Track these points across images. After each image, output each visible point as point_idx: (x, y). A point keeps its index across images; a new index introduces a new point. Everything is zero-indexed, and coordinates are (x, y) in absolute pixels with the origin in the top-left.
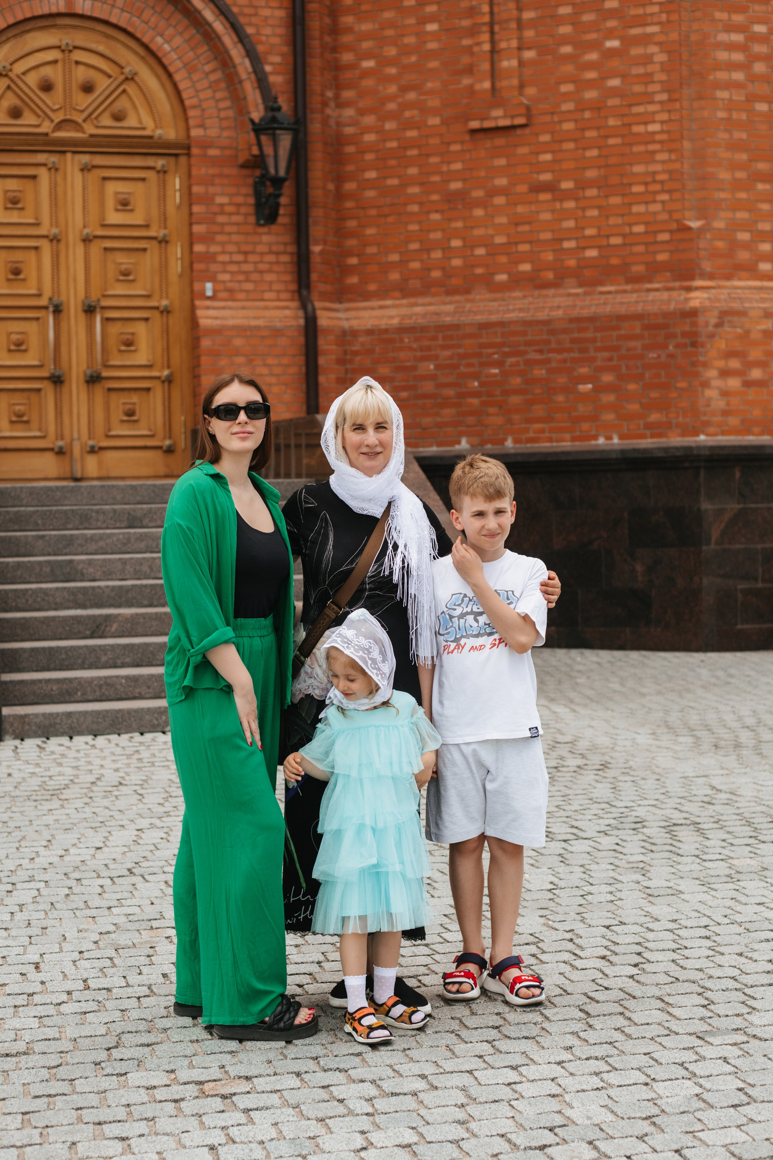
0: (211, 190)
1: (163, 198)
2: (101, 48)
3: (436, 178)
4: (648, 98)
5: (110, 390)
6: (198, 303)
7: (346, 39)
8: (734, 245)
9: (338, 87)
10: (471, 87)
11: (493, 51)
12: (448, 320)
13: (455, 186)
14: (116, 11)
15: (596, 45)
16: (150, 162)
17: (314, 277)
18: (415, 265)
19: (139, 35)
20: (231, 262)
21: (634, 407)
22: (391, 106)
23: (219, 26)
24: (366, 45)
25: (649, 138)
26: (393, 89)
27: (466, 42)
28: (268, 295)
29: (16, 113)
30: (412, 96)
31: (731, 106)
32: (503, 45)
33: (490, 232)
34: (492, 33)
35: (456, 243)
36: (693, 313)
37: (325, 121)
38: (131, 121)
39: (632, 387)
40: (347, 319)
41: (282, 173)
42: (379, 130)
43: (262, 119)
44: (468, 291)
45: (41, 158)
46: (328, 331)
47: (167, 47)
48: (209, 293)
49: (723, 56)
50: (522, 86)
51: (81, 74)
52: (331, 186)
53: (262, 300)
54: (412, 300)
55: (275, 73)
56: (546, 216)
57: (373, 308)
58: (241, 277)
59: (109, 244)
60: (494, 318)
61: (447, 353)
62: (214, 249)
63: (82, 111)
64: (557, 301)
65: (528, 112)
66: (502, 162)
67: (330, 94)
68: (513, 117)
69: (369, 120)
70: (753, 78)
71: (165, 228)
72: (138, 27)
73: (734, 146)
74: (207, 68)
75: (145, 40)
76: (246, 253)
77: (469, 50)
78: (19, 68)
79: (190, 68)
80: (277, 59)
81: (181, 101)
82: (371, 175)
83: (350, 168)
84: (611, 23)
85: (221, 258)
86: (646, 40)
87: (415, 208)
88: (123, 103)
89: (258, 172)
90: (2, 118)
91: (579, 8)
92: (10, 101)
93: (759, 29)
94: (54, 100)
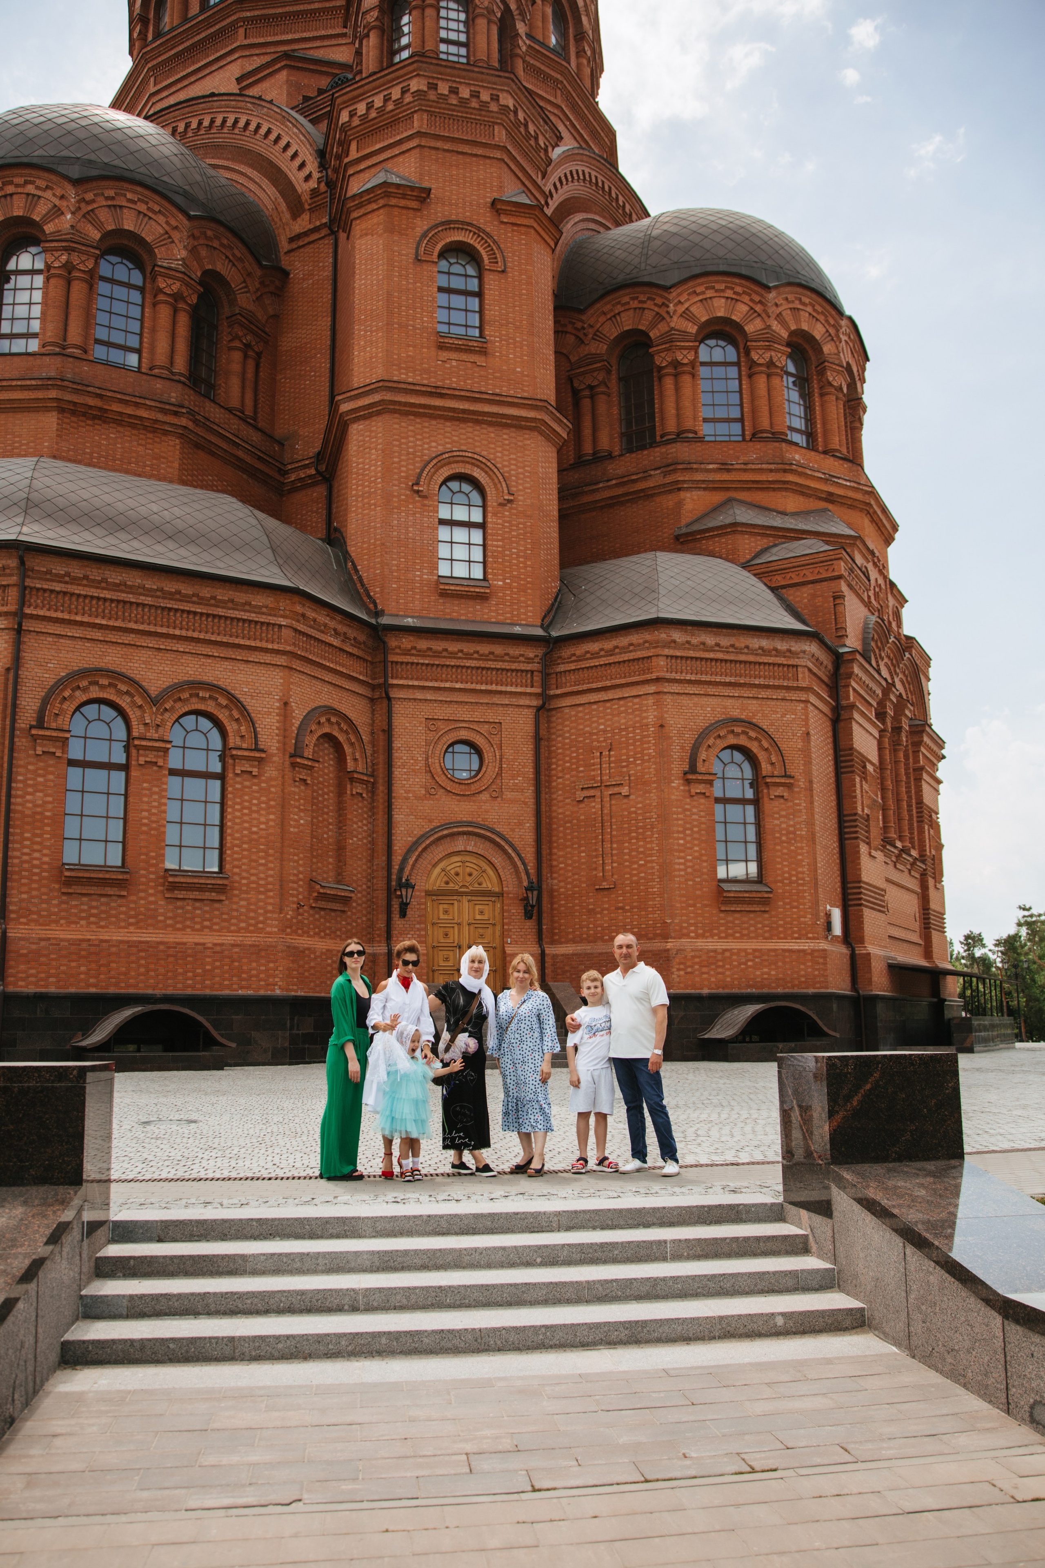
0: (510, 908)
1: (494, 910)
2: (474, 862)
3: (584, 904)
4: (653, 880)
6: (506, 945)
7: (554, 857)
8: (682, 928)
9: (552, 873)
10: (596, 875)
11: (603, 863)
13: (591, 907)
14: (480, 850)
15: (636, 863)
16: (490, 898)
17: (543, 936)
18: (577, 933)
19: (486, 857)
20: (516, 932)
22: (569, 880)
23: (513, 855)
24: (561, 859)
25: (653, 893)
26: (570, 874)
27: (594, 860)
28: (528, 943)
30: (576, 877)
31: (680, 883)
32: (606, 861)
33: (602, 922)
34: (602, 857)
35: (591, 925)
36: (668, 950)
37: (548, 885)
38: (484, 885)
40: (555, 951)
41: (533, 904)
42: (565, 888)
43: (527, 885)
44: (595, 942)
45: (455, 897)
46: (549, 955)
47: (496, 862)
48: (510, 942)
49: (677, 867)
50: (612, 875)
51: (468, 870)
52: (549, 907)
54: (577, 944)
55: (531, 869)
56: (621, 917)
57: (563, 947)
58: (520, 936)
59: (477, 925)
62: (510, 927)
63: (468, 882)
65: (615, 884)
66: (606, 899)
67: (549, 876)
68: (609, 885)
69: (562, 884)
70: (687, 874)
71: (494, 920)
72: (486, 855)
73: (680, 896)
74: (509, 869)
75: (489, 858)
76: (521, 929)
77: (595, 862)
78: (449, 868)
79: (504, 868)
80: (531, 865)
81: (500, 879)
82: (563, 902)
83: (556, 900)
84: (641, 856)
85: (513, 930)
86: (652, 862)
87: (577, 914)
89: (525, 903)
90: (443, 885)
91: (631, 850)
92: (445, 879)
93: (689, 858)
94: (459, 878)
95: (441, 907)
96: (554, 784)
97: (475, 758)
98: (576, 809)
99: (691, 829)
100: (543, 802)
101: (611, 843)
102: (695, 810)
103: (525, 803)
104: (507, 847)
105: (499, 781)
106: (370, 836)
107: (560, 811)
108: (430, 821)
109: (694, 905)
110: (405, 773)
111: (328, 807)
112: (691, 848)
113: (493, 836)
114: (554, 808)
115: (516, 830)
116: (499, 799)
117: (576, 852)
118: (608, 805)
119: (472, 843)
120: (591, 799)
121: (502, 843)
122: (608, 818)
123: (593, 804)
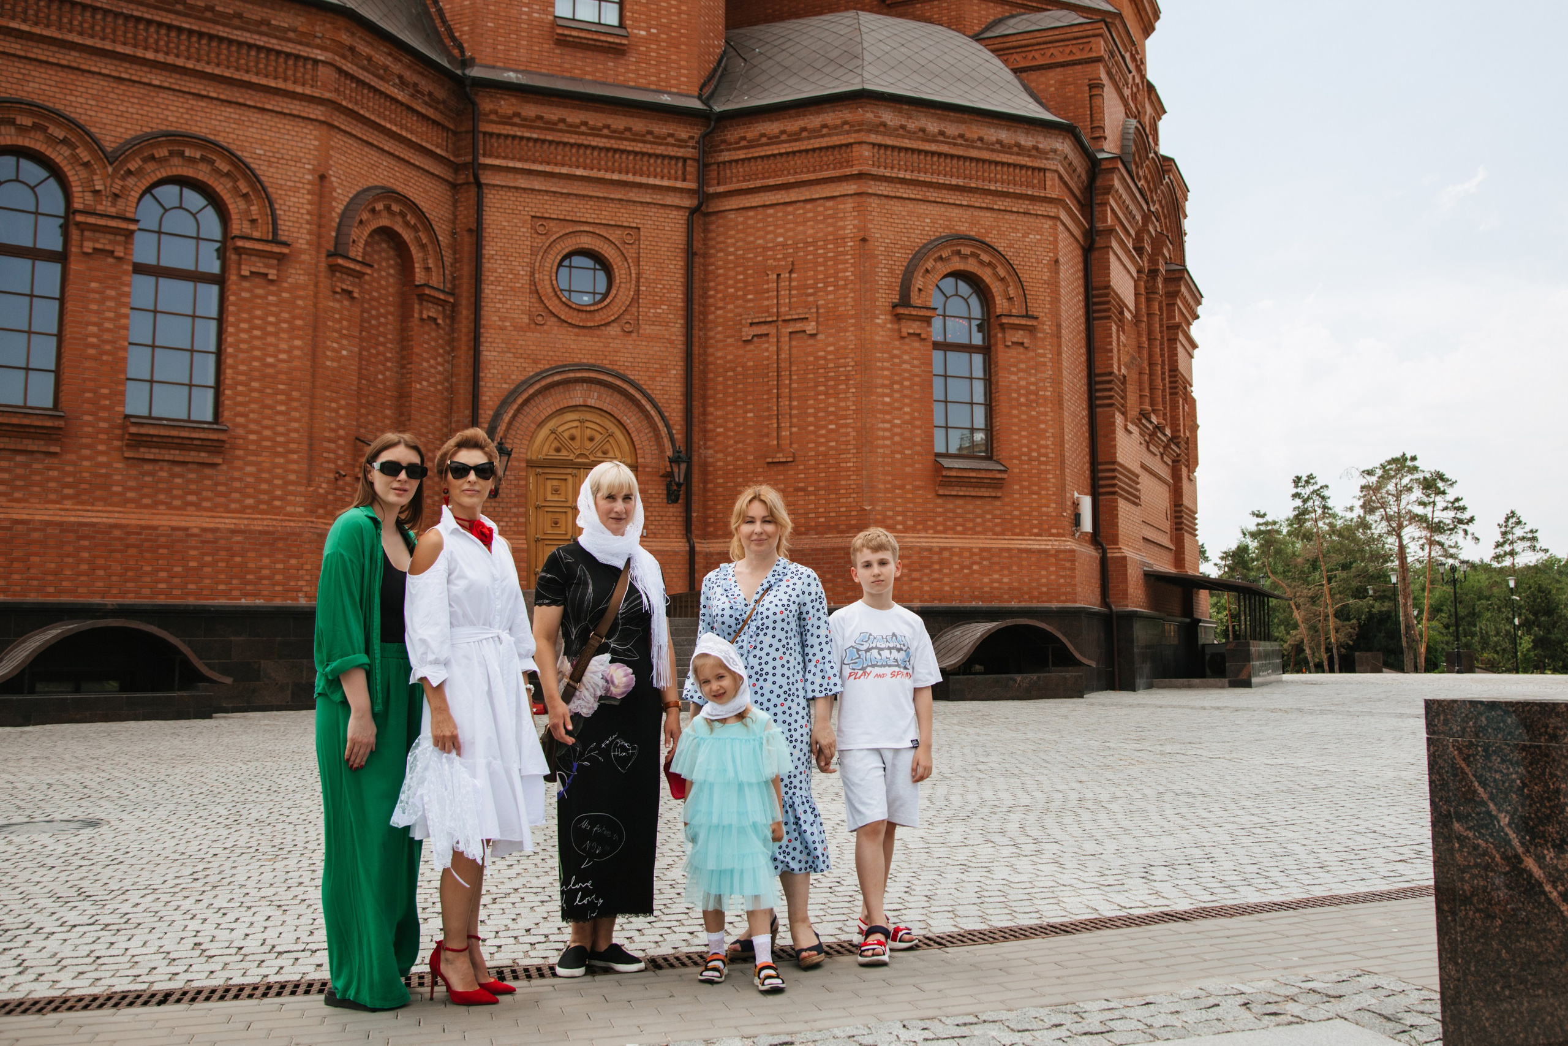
0: (647, 487)
2: (598, 421)
4: (847, 451)
7: (710, 418)
8: (886, 518)
9: (706, 440)
10: (768, 443)
11: (778, 427)
14: (606, 405)
15: (825, 427)
17: (693, 528)
19: (615, 415)
20: (656, 520)
21: (840, 589)
22: (731, 450)
23: (653, 412)
24: (719, 421)
25: (848, 469)
26: (731, 442)
27: (766, 422)
28: (672, 535)
29: (558, 450)
30: (740, 445)
31: (884, 456)
32: (783, 425)
34: (778, 419)
37: (699, 456)
39: (839, 580)
40: (708, 547)
41: (681, 481)
42: (725, 461)
43: (672, 456)
45: (569, 471)
46: (700, 553)
47: (628, 422)
49: (881, 433)
50: (791, 444)
51: (588, 433)
52: (702, 486)
53: (670, 538)
55: (677, 434)
56: (801, 502)
57: (720, 542)
58: (660, 527)
63: (589, 450)
64: (806, 541)
65: (794, 457)
66: (782, 477)
67: (702, 444)
68: (786, 457)
69: (720, 456)
70: (894, 443)
72: (615, 412)
73: (885, 473)
74: (647, 431)
75: (618, 418)
76: (663, 516)
77: (767, 426)
78: (561, 429)
79: (639, 431)
80: (678, 427)
81: (635, 446)
82: (721, 481)
83: (711, 477)
84: (832, 418)
86: (847, 426)
88: (607, 446)
89: (669, 480)
90: (552, 452)
91: (818, 410)
92: (556, 444)
93: (897, 421)
94: (575, 445)
95: (549, 484)
96: (711, 317)
97: (601, 276)
98: (741, 352)
99: (900, 383)
100: (696, 340)
101: (791, 399)
102: (906, 357)
103: (671, 342)
104: (644, 402)
105: (634, 309)
106: (447, 380)
107: (719, 354)
108: (536, 362)
109: (902, 487)
110: (501, 293)
111: (384, 335)
112: (900, 409)
113: (625, 386)
114: (711, 350)
115: (658, 379)
116: (634, 335)
117: (741, 411)
118: (787, 347)
119: (596, 394)
120: (764, 339)
121: (638, 396)
122: (787, 365)
123: (766, 345)
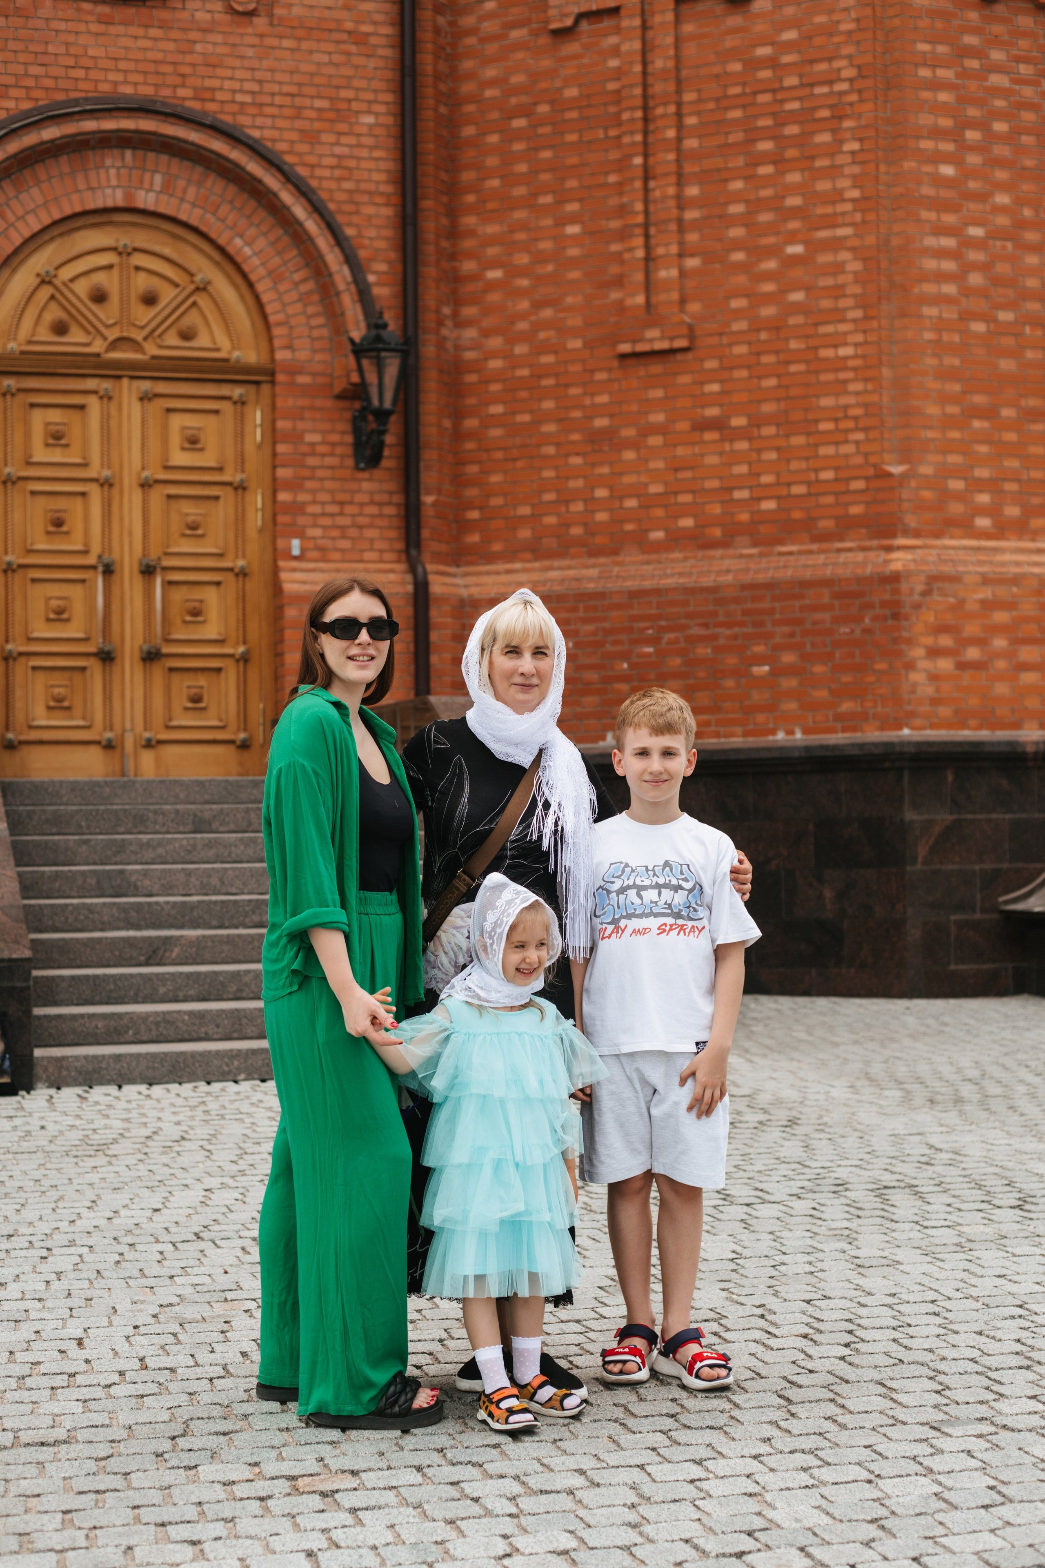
0: (300, 425)
1: (240, 435)
2: (167, 251)
3: (577, 414)
4: (838, 316)
5: (171, 670)
6: (281, 563)
7: (468, 244)
8: (945, 495)
9: (457, 302)
10: (621, 302)
11: (649, 258)
12: (591, 586)
13: (601, 422)
14: (186, 206)
15: (774, 251)
16: (225, 390)
17: (425, 533)
18: (551, 520)
19: (213, 235)
20: (324, 514)
21: (821, 694)
22: (522, 326)
23: (312, 225)
24: (492, 251)
25: (840, 364)
26: (524, 305)
27: (615, 247)
28: (368, 555)
29: (60, 329)
30: (547, 313)
31: (940, 326)
32: (660, 251)
33: (644, 479)
34: (647, 236)
35: (601, 493)
36: (895, 578)
37: (441, 343)
38: (203, 340)
39: (819, 669)
40: (466, 586)
41: (388, 404)
42: (507, 355)
43: (364, 339)
44: (615, 552)
45: (91, 384)
46: (443, 600)
47: (247, 251)
48: (296, 552)
49: (930, 264)
50: (683, 302)
51: (142, 282)
52: (447, 423)
53: (361, 561)
54: (547, 563)
55: (378, 284)
56: (712, 460)
57: (497, 573)
58: (336, 533)
59: (173, 490)
60: (648, 584)
61: (590, 627)
62: (302, 497)
63: (142, 328)
64: (726, 563)
65: (692, 333)
66: (659, 393)
67: (447, 310)
68: (672, 339)
69: (495, 342)
70: (967, 292)
71: (243, 471)
72: (211, 225)
73: (945, 374)
74: (297, 277)
75: (222, 241)
76: (342, 503)
77: (618, 257)
78: (66, 274)
79: (276, 277)
80: (382, 267)
81: (265, 317)
82: (497, 409)
83: (471, 401)
84: (794, 225)
85: (311, 509)
86: (836, 244)
87: (551, 450)
88: (192, 319)
89: (357, 405)
90: (44, 334)
91: (755, 206)
92: (54, 313)
93: (976, 232)
94: (108, 313)
95: (38, 418)
98: (546, 63)
99: (983, 126)
100: (426, 36)
101: (681, 180)
102: (997, 55)
103: (360, 39)
104: (287, 197)
107: (490, 72)
109: (990, 413)
112: (982, 197)
113: (236, 155)
114: (467, 65)
115: (326, 138)
116: (260, 22)
117: (548, 222)
118: (670, 40)
119: (158, 179)
120: (607, 23)
121: (272, 181)
122: (671, 87)
123: (613, 40)
